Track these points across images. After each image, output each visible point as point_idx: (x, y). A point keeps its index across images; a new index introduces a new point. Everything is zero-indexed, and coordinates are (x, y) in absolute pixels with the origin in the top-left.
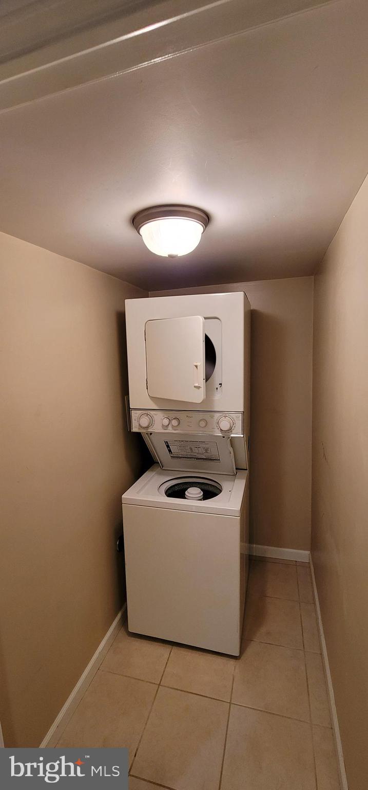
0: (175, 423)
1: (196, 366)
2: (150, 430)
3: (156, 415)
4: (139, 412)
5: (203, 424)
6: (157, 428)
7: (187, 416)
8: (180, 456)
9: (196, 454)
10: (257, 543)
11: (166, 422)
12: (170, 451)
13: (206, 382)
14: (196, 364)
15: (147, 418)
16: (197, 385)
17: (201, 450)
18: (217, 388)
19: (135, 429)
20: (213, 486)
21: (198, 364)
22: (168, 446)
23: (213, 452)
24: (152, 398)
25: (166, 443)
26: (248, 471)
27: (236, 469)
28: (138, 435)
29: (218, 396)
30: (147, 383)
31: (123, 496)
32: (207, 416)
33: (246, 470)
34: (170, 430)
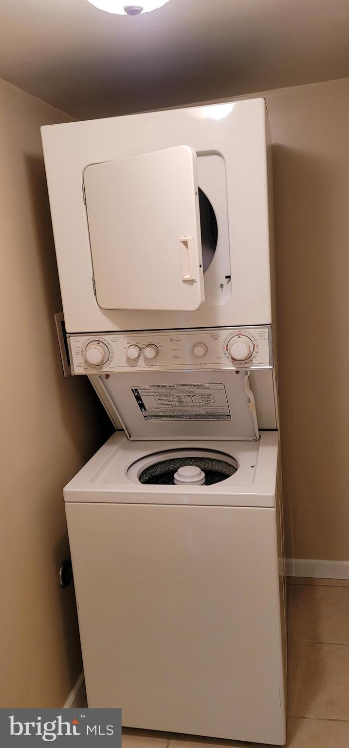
0: (149, 353)
1: (185, 243)
2: (106, 369)
3: (114, 341)
4: (84, 339)
5: (199, 351)
6: (118, 365)
7: (171, 340)
8: (161, 414)
9: (188, 409)
10: (297, 557)
11: (134, 352)
12: (142, 406)
13: (204, 272)
14: (184, 239)
15: (98, 347)
16: (188, 277)
17: (198, 401)
18: (222, 286)
19: (78, 369)
20: (221, 461)
21: (188, 238)
22: (138, 398)
23: (218, 403)
24: (107, 311)
25: (135, 391)
26: (278, 433)
27: (260, 430)
28: (84, 379)
29: (224, 300)
30: (94, 285)
31: (66, 489)
32: (205, 336)
33: (277, 430)
34: (142, 366)
